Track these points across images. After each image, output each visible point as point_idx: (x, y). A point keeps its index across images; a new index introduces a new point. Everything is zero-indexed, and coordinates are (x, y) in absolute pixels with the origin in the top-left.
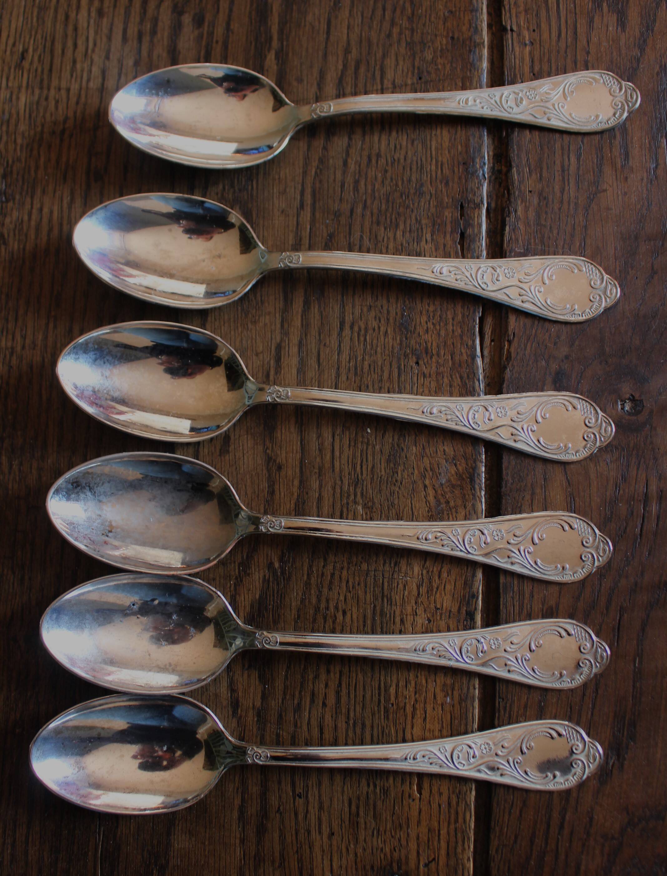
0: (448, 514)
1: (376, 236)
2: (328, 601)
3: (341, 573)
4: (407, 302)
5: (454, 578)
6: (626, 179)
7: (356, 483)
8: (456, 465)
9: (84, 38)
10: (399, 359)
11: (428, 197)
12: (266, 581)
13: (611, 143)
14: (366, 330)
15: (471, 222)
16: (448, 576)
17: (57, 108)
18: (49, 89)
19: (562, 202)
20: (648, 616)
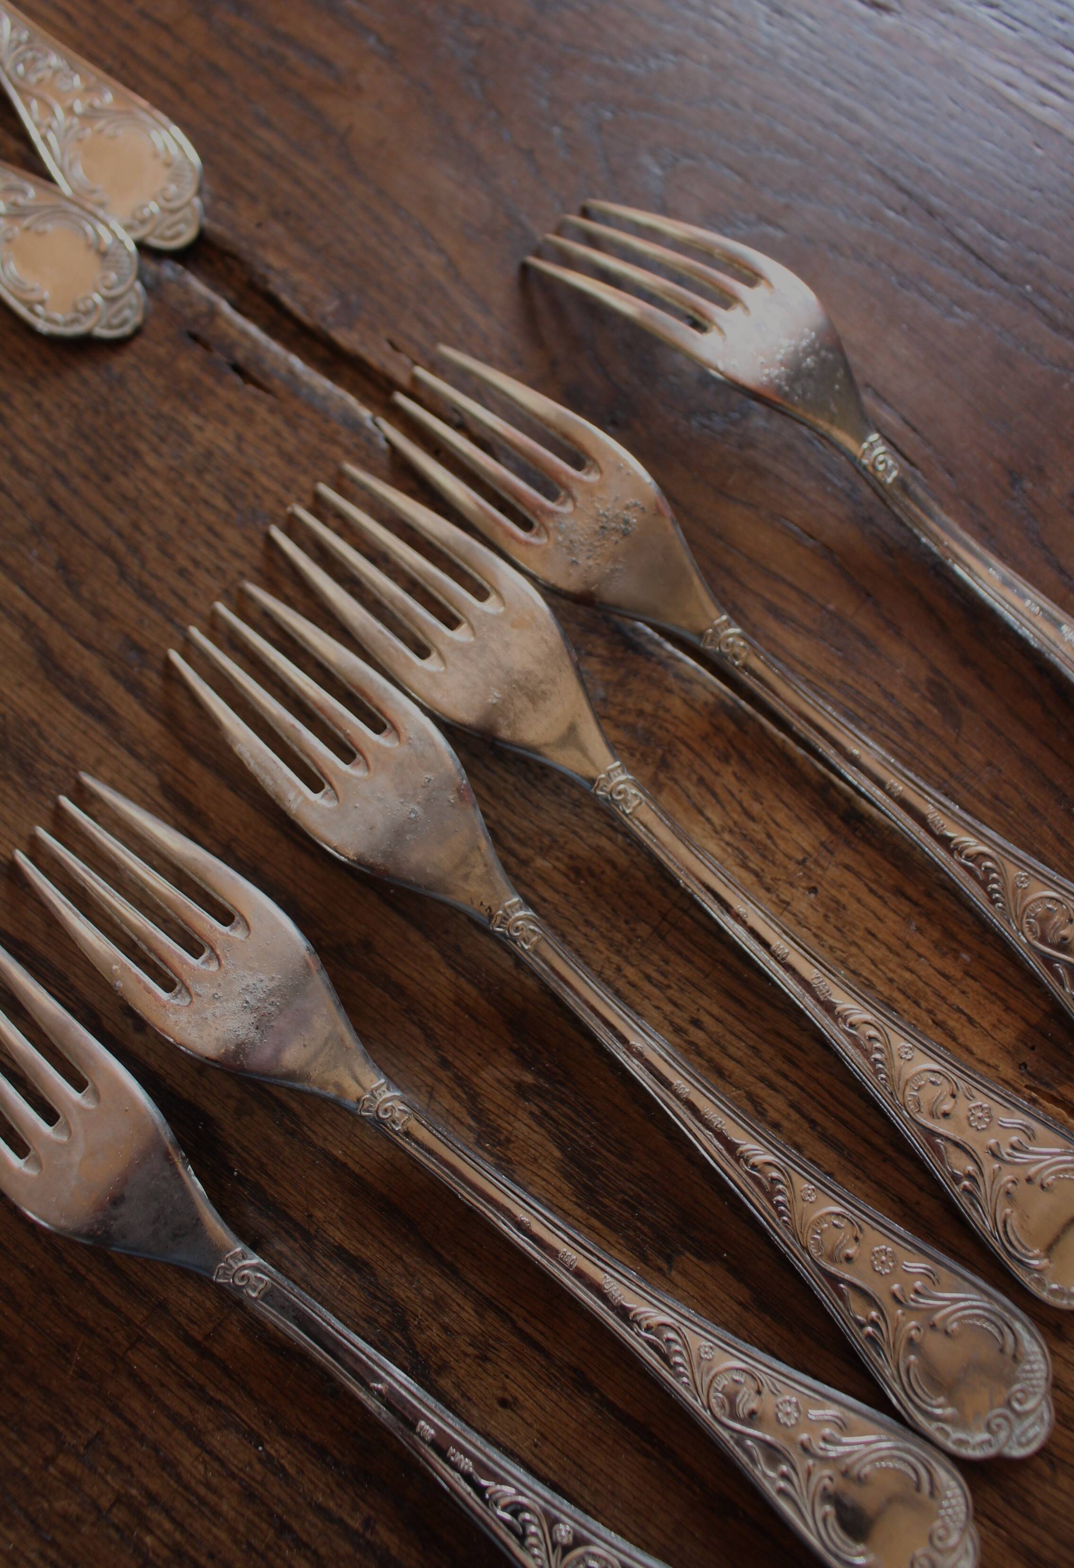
0: (661, 727)
1: (124, 497)
3: (625, 976)
5: (770, 796)
8: (590, 654)
15: (228, 341)
16: (761, 803)
19: (313, 195)
20: (1044, 547)
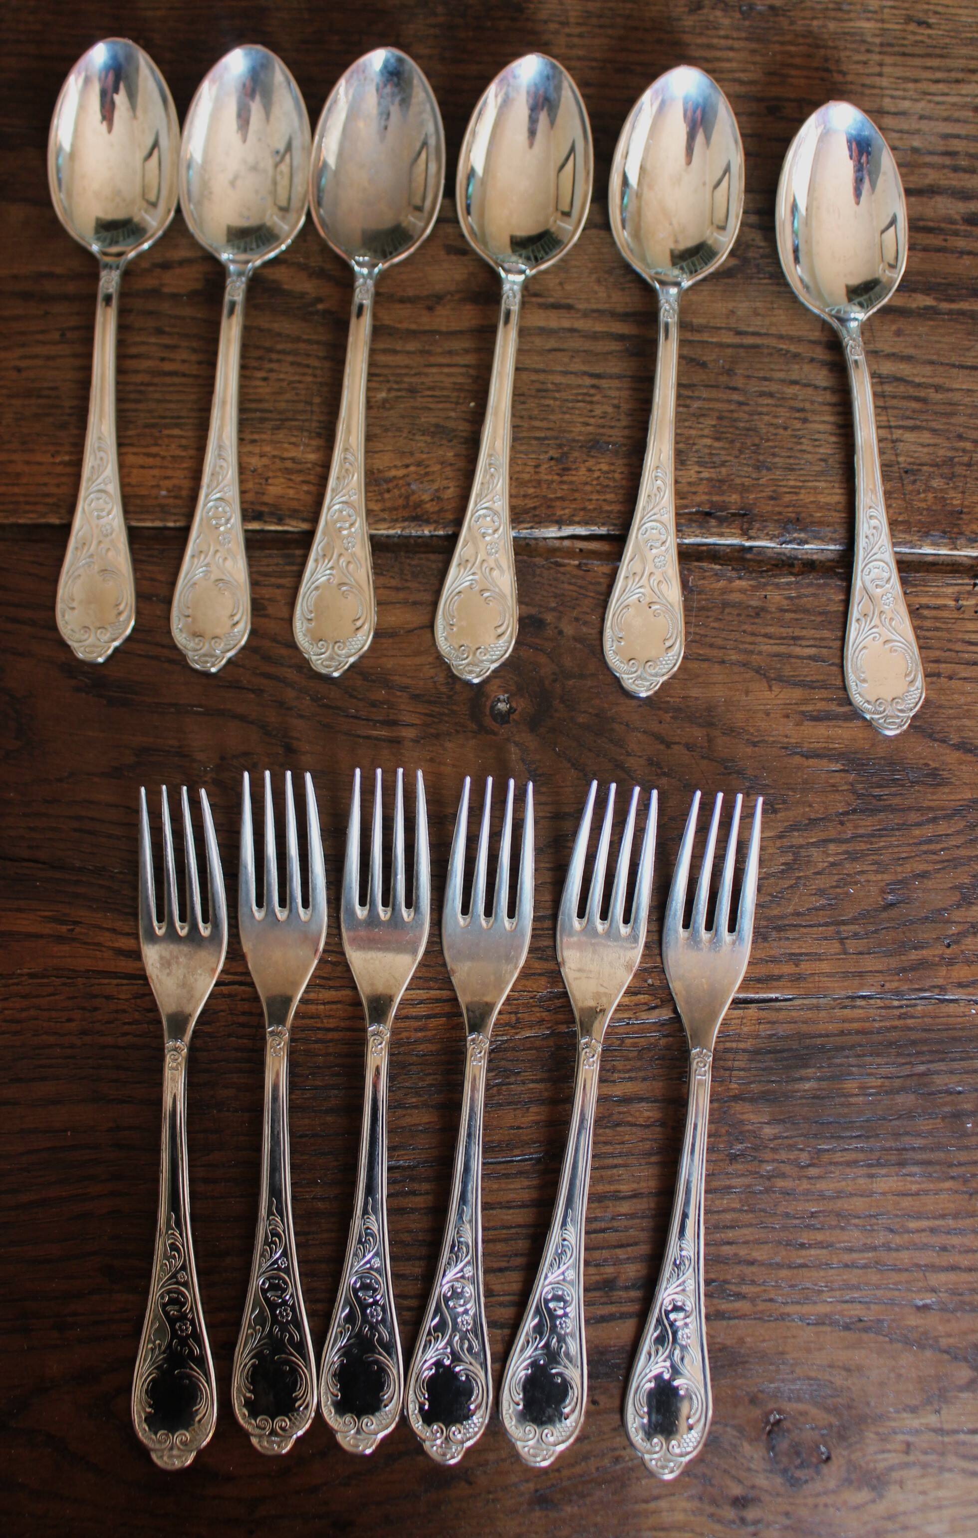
1: (703, 415)
2: (278, 361)
3: (309, 376)
4: (624, 449)
5: (301, 498)
6: (787, 716)
7: (413, 391)
8: (432, 500)
9: (946, 90)
10: (556, 438)
11: (754, 476)
12: (302, 295)
13: (832, 700)
14: (591, 402)
15: (725, 524)
16: (303, 492)
17: (858, 62)
18: (880, 53)
19: (753, 634)
20: (252, 723)
